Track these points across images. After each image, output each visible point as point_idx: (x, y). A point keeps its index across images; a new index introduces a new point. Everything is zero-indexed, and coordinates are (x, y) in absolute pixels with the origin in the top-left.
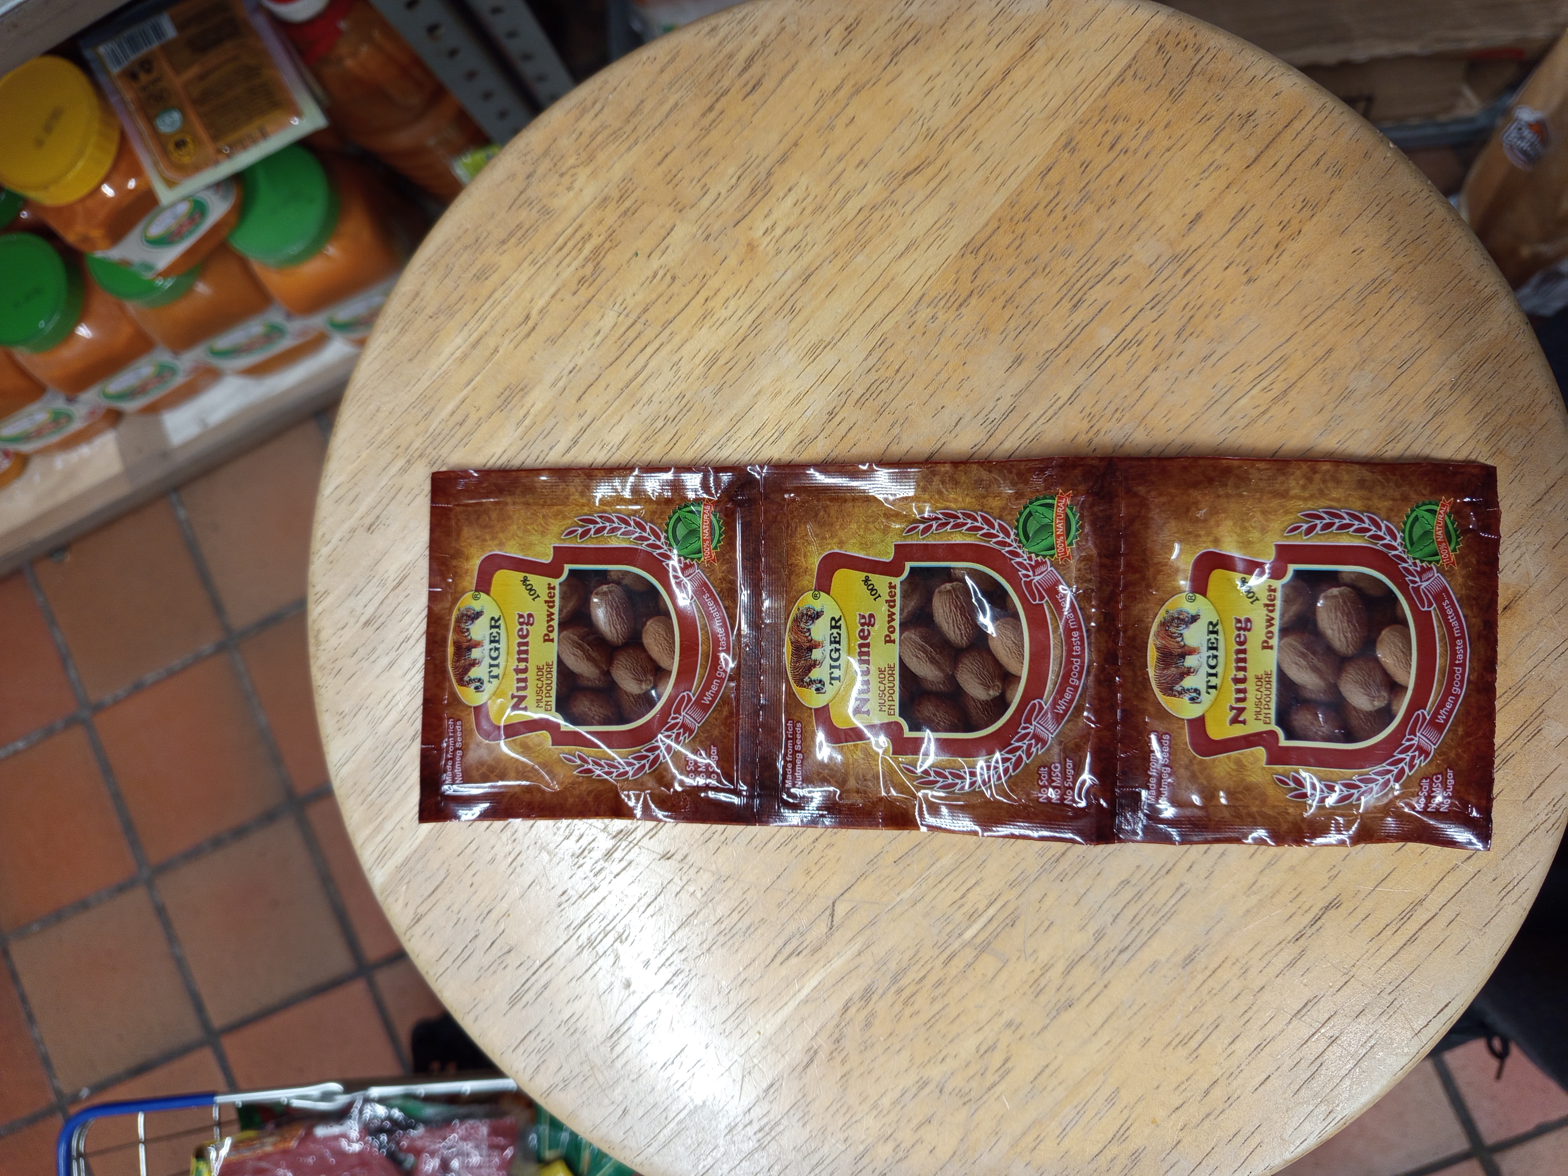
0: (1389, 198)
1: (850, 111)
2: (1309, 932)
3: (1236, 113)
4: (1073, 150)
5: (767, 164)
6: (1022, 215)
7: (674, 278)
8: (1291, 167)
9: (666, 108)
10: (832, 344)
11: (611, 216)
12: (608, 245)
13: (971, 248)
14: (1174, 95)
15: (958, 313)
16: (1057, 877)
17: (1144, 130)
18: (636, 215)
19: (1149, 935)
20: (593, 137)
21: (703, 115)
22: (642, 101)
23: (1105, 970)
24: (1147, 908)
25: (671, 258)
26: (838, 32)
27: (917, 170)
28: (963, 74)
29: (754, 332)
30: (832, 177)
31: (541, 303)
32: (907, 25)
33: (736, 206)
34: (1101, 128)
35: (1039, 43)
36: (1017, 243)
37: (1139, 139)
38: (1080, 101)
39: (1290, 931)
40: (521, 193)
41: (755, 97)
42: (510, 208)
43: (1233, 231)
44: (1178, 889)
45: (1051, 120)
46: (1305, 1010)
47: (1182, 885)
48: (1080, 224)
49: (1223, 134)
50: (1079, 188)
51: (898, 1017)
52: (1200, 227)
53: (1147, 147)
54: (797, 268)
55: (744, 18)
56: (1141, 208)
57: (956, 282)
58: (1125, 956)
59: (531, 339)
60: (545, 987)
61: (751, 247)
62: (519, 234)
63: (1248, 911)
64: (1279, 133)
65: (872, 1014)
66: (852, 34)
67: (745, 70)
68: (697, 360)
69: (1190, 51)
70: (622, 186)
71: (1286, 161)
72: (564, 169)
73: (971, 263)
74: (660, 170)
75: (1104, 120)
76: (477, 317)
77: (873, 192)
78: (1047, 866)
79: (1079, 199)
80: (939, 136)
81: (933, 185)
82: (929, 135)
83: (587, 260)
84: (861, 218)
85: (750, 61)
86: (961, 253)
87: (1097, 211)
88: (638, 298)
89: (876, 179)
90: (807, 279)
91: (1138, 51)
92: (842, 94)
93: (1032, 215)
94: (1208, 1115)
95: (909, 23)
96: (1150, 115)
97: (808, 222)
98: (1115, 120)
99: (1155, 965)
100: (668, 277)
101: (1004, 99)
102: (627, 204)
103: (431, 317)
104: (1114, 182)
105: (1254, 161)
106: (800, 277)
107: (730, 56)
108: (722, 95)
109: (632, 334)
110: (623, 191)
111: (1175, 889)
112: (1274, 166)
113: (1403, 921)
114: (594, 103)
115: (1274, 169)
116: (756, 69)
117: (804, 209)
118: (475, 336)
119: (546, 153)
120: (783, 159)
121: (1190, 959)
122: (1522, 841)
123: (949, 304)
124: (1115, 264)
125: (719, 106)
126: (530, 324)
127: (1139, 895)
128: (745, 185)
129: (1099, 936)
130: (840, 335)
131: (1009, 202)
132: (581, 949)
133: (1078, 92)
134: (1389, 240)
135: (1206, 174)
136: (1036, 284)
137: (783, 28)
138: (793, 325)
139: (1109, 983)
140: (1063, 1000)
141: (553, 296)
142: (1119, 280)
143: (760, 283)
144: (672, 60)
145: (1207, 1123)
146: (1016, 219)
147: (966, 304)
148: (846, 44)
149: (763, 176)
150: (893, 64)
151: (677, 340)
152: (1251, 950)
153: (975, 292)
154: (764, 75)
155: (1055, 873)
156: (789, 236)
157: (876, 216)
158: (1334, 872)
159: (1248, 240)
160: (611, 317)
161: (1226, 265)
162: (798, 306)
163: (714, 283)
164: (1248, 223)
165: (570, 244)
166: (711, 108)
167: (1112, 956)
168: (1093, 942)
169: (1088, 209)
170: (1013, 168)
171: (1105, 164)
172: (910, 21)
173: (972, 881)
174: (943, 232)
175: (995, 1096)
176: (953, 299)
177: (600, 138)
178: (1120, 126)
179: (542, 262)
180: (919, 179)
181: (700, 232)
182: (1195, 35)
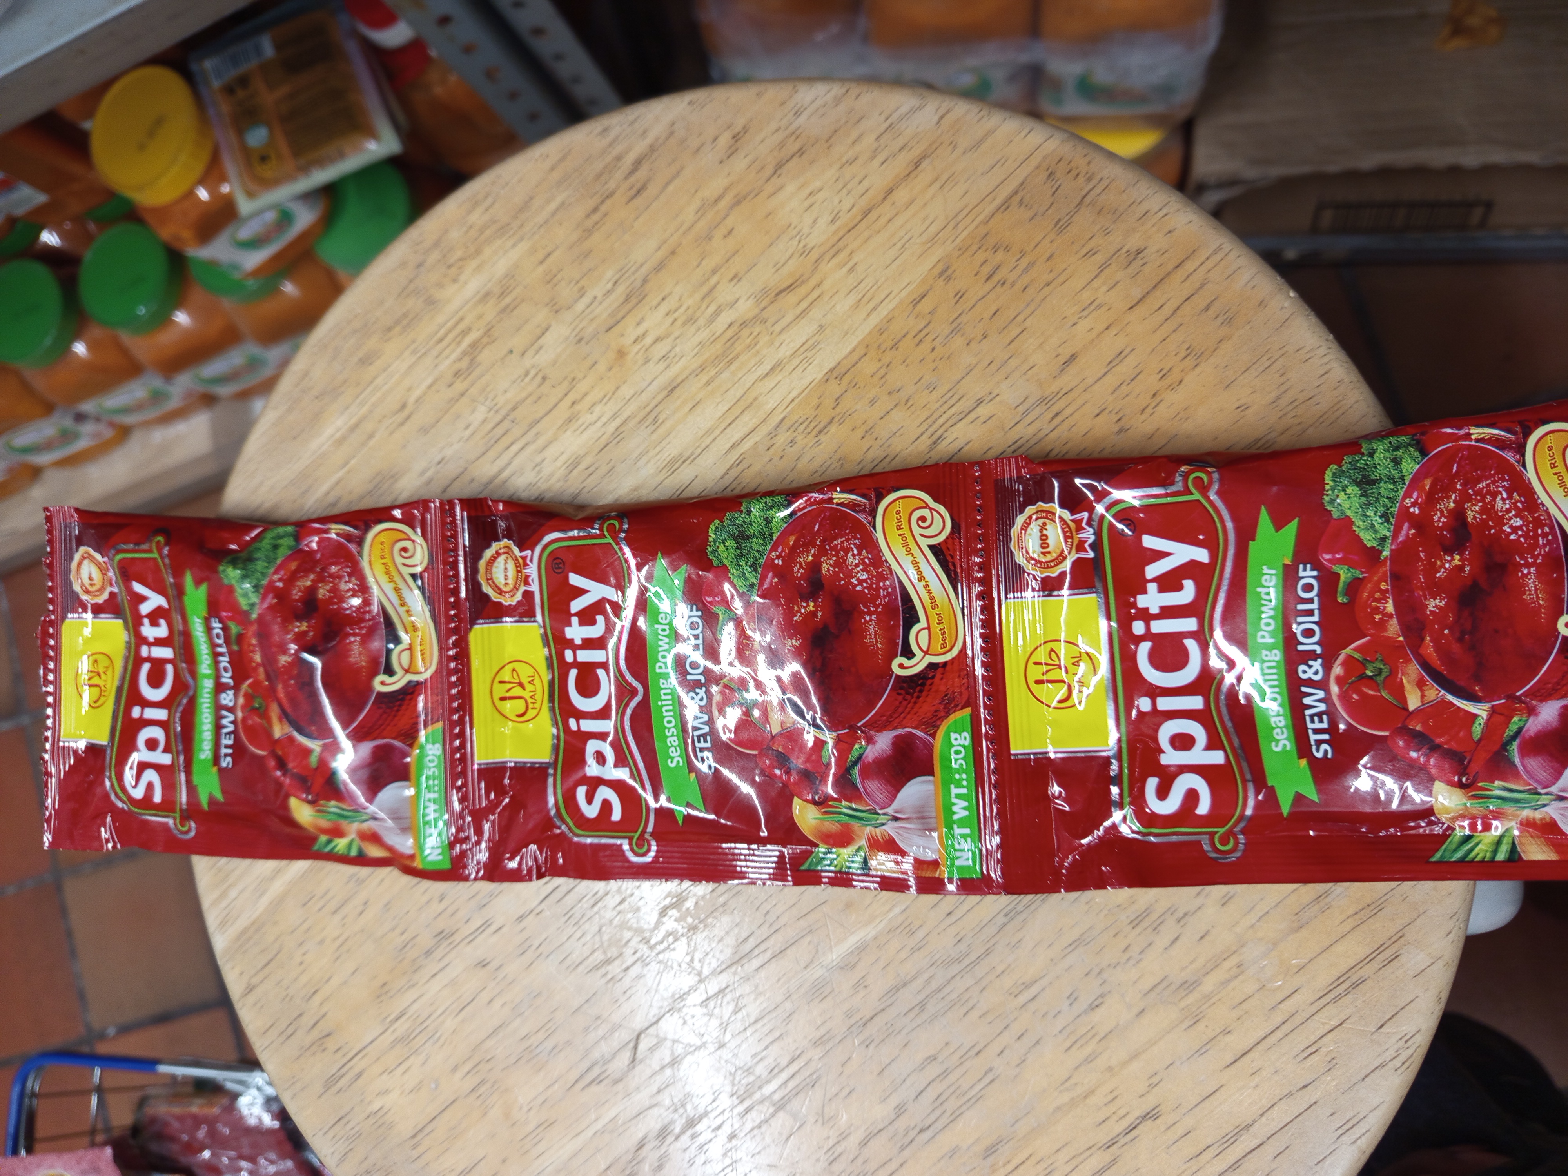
0: (1282, 352)
1: (729, 222)
2: (1123, 1140)
3: (1125, 250)
4: (949, 278)
5: (644, 271)
6: (890, 343)
7: (544, 379)
8: (1179, 312)
9: (553, 206)
10: (691, 458)
11: (490, 311)
12: (485, 340)
13: (836, 374)
14: (1060, 226)
15: (817, 439)
16: (863, 1042)
17: (1024, 263)
18: (516, 312)
19: (952, 1118)
20: (482, 231)
21: (588, 216)
22: (531, 198)
23: (902, 1149)
24: (951, 1090)
25: (544, 358)
26: (725, 139)
27: (789, 288)
28: (845, 191)
29: (617, 440)
30: (705, 289)
31: (418, 393)
32: (793, 137)
33: (610, 311)
34: (981, 256)
35: (925, 164)
36: (882, 372)
37: (1018, 271)
38: (961, 227)
39: (1103, 1136)
40: (411, 281)
41: (639, 201)
42: (399, 295)
43: (1109, 376)
44: (986, 1073)
45: (929, 245)
47: (991, 1070)
48: (949, 358)
49: (1107, 271)
50: (951, 319)
52: (1073, 369)
53: (1025, 280)
54: (663, 380)
55: (636, 120)
56: (1012, 346)
57: (818, 407)
58: (925, 1137)
59: (405, 428)
60: (359, 1075)
61: (621, 354)
62: (404, 323)
63: (1058, 1108)
64: (1169, 274)
66: (739, 142)
67: (632, 173)
68: (559, 463)
69: (1081, 180)
70: (503, 282)
71: (1173, 303)
72: (452, 261)
73: (835, 389)
74: (541, 269)
75: (984, 248)
76: (358, 401)
77: (745, 308)
78: (854, 1029)
79: (950, 330)
80: (814, 255)
81: (804, 305)
82: (805, 252)
83: (465, 353)
84: (730, 333)
85: (638, 164)
86: (826, 377)
87: (968, 344)
88: (509, 395)
89: (749, 294)
90: (672, 391)
91: (1026, 177)
92: (723, 204)
93: (901, 344)
95: (795, 135)
96: (1033, 246)
97: (676, 334)
98: (995, 249)
99: (955, 1151)
100: (539, 379)
101: (883, 220)
102: (508, 300)
103: (317, 398)
104: (987, 315)
105: (1138, 302)
106: (665, 388)
107: (619, 158)
108: (608, 197)
109: (499, 431)
110: (505, 287)
111: (983, 1073)
112: (1159, 308)
113: (1226, 1145)
114: (486, 197)
115: (1160, 311)
116: (642, 174)
117: (675, 320)
118: (354, 420)
119: (436, 244)
120: (659, 268)
121: (991, 1151)
122: (1366, 1076)
123: (809, 430)
124: (979, 402)
125: (603, 208)
126: (406, 412)
127: (945, 1073)
128: (621, 290)
129: (900, 1110)
130: (700, 450)
131: (878, 328)
132: (395, 1043)
133: (960, 217)
134: (1278, 398)
135: (1085, 313)
136: (897, 416)
137: (672, 133)
138: (655, 436)
139: (905, 1162)
141: (430, 387)
142: (982, 419)
143: (626, 391)
144: (563, 159)
146: (883, 347)
147: (825, 431)
148: (732, 151)
149: (638, 283)
150: (776, 176)
151: (541, 441)
152: (1058, 1150)
153: (836, 419)
154: (649, 180)
155: (862, 1037)
156: (659, 345)
157: (745, 332)
158: (1155, 1080)
159: (1124, 387)
160: (481, 412)
161: (1097, 411)
162: (661, 418)
163: (582, 387)
164: (1125, 369)
165: (451, 336)
166: (595, 210)
167: (912, 1134)
168: (893, 1117)
169: (958, 342)
170: (886, 293)
171: (981, 294)
172: (797, 133)
173: (777, 1034)
174: (810, 354)
176: (813, 425)
177: (488, 232)
178: (1000, 255)
179: (423, 351)
180: (791, 298)
181: (574, 334)
182: (1089, 163)
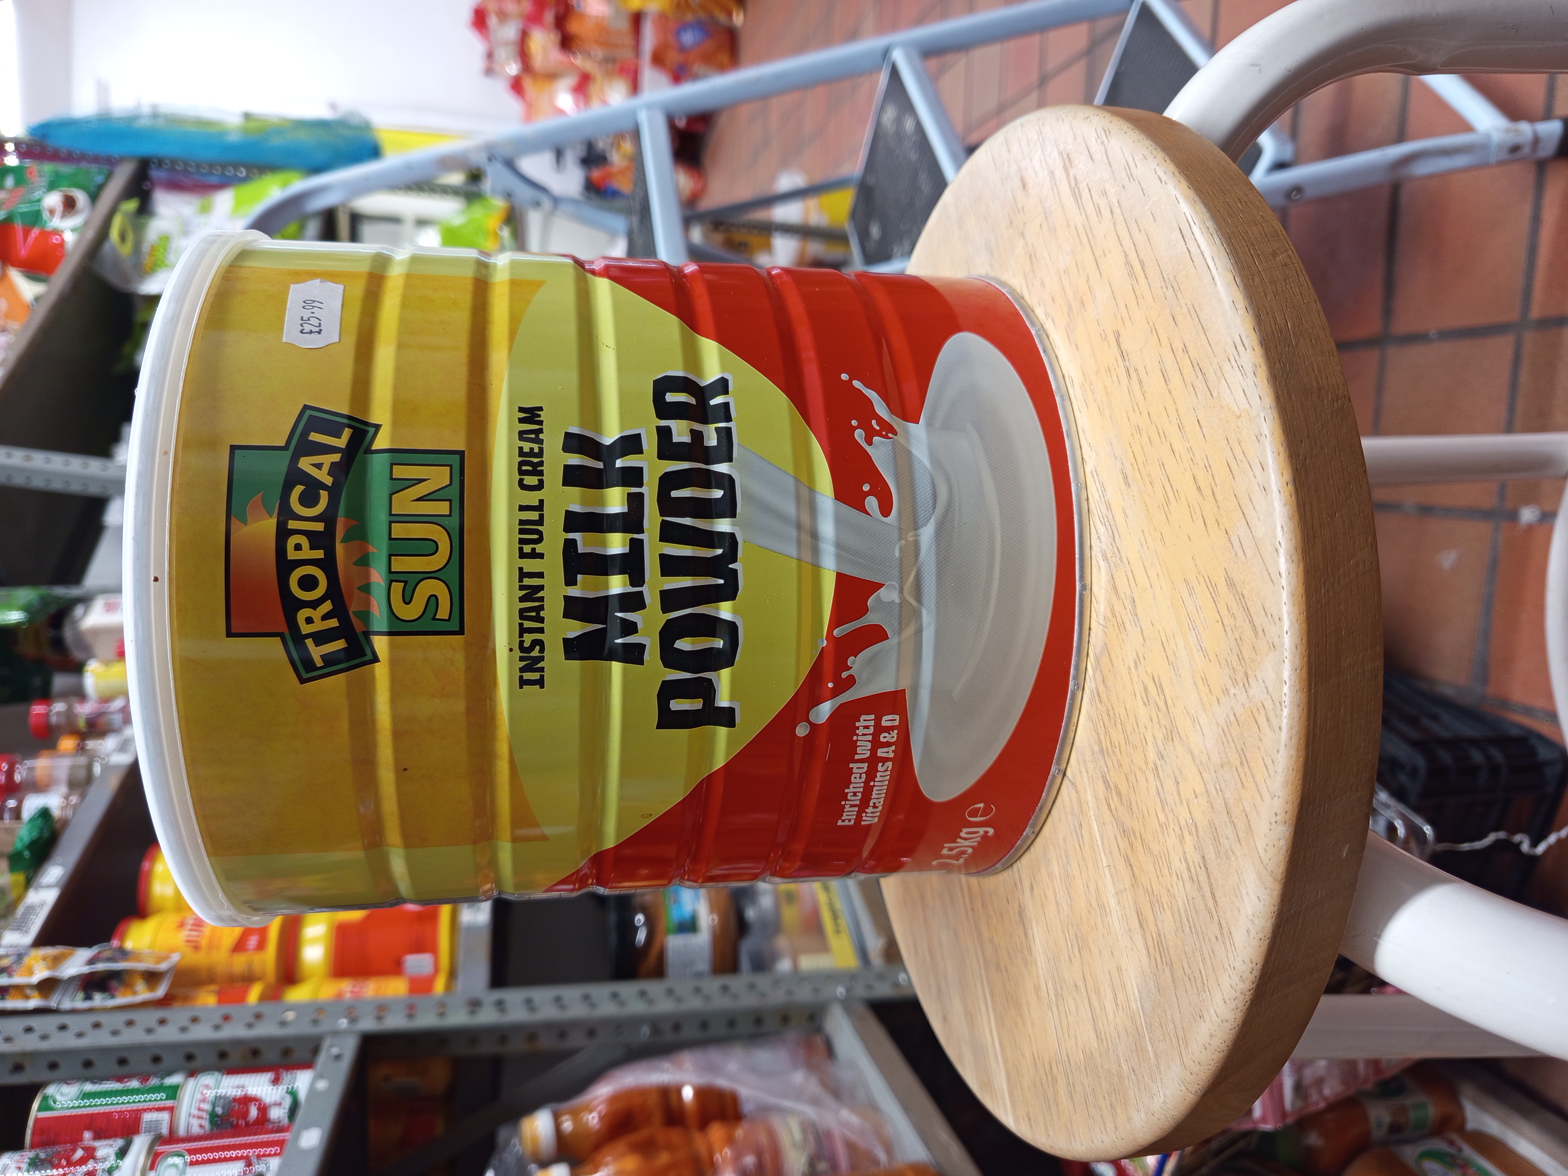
2: (1127, 362)
19: (1110, 510)
23: (1121, 559)
39: (1124, 380)
46: (1165, 375)
51: (1120, 765)
58: (1117, 536)
63: (1111, 417)
65: (1116, 787)
94: (1214, 494)
99: (1124, 511)
140: (1131, 607)
145: (1217, 495)
158: (1103, 335)
175: (1172, 706)
